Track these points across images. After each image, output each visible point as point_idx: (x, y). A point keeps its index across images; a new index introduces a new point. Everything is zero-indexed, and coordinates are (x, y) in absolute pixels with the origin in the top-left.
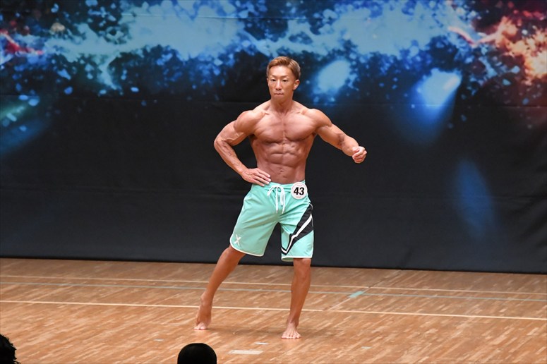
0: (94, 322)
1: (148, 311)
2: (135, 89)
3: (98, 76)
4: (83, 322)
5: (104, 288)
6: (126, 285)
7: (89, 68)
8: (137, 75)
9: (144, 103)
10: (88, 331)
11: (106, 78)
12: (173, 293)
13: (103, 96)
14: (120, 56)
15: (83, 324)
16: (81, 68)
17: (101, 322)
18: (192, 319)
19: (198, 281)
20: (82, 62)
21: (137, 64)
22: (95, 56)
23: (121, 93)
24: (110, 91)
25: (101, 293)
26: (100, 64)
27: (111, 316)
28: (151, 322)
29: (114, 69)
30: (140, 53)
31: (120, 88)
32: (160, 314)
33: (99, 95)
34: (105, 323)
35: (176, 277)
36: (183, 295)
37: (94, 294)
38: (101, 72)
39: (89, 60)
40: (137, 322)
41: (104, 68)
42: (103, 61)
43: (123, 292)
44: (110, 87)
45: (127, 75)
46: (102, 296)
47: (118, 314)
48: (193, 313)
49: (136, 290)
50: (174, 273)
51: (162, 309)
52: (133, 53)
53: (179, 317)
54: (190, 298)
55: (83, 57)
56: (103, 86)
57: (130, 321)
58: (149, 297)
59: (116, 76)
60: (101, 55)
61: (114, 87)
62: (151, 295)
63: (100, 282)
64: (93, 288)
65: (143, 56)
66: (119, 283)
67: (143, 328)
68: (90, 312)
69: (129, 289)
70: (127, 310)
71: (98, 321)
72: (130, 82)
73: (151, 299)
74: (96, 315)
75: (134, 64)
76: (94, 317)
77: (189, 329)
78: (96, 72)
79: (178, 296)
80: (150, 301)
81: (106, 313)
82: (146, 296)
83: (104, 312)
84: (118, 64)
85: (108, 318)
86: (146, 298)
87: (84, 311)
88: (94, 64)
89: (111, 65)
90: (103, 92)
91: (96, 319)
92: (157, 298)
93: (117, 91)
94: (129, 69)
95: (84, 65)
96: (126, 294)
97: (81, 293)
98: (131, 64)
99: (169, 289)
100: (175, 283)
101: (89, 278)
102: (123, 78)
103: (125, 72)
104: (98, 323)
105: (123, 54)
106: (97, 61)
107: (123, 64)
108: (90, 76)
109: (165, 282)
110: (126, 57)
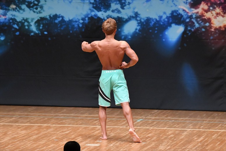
0: (28, 132)
1: (51, 128)
2: (46, 33)
3: (30, 27)
4: (24, 132)
5: (32, 117)
6: (42, 116)
7: (26, 24)
8: (47, 27)
9: (49, 39)
10: (26, 136)
11: (34, 28)
12: (62, 119)
13: (32, 36)
14: (39, 19)
15: (24, 133)
16: (23, 24)
17: (31, 132)
18: (70, 131)
19: (72, 115)
20: (23, 21)
22: (29, 18)
23: (40, 35)
24: (35, 34)
26: (31, 22)
27: (36, 130)
28: (52, 132)
29: (37, 24)
30: (48, 17)
31: (40, 32)
32: (56, 129)
33: (30, 35)
34: (33, 132)
35: (63, 113)
36: (66, 121)
37: (28, 120)
38: (31, 25)
39: (26, 20)
40: (47, 132)
41: (32, 24)
42: (32, 20)
43: (40, 119)
44: (35, 32)
45: (42, 27)
46: (32, 121)
47: (38, 129)
48: (70, 128)
49: (46, 119)
50: (63, 111)
51: (57, 127)
52: (45, 17)
53: (64, 130)
54: (69, 122)
55: (23, 19)
56: (32, 32)
57: (44, 132)
58: (52, 122)
59: (38, 28)
60: (32, 18)
61: (37, 32)
62: (53, 121)
63: (31, 115)
64: (28, 117)
65: (49, 19)
66: (39, 116)
67: (49, 135)
68: (26, 128)
69: (43, 118)
70: (43, 127)
71: (30, 132)
72: (44, 30)
73: (53, 122)
74: (29, 129)
75: (46, 22)
76: (28, 130)
77: (69, 135)
78: (29, 25)
79: (64, 121)
80: (52, 123)
81: (34, 128)
82: (51, 121)
83: (33, 128)
84: (38, 22)
85: (34, 131)
86: (50, 122)
87: (24, 127)
88: (28, 22)
89: (36, 22)
90: (32, 34)
91: (29, 131)
92: (55, 122)
93: (38, 34)
94: (43, 24)
95: (24, 23)
96: (42, 120)
97: (23, 120)
98: (44, 22)
99: (60, 118)
100: (62, 116)
101: (26, 114)
102: (41, 28)
103: (42, 25)
104: (30, 133)
106: (30, 21)
107: (41, 22)
108: (27, 27)
109: (59, 115)
110: (42, 19)
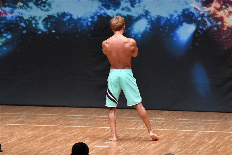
1: (59, 128)
2: (54, 31)
3: (38, 26)
4: (31, 133)
5: (39, 118)
6: (49, 117)
7: (33, 22)
8: (55, 25)
9: (57, 37)
10: (34, 137)
11: (41, 26)
12: (70, 120)
13: (39, 34)
14: (47, 17)
15: (31, 134)
16: (30, 22)
17: (38, 133)
18: (78, 132)
19: (81, 115)
20: (31, 19)
21: (55, 20)
22: (36, 16)
23: (48, 33)
24: (43, 32)
25: (39, 120)
27: (43, 130)
28: (60, 133)
29: (44, 22)
30: (56, 15)
31: (47, 31)
32: (64, 130)
33: (38, 34)
34: (40, 133)
35: (71, 113)
36: (74, 121)
37: (35, 121)
38: (39, 24)
39: (34, 18)
40: (54, 133)
41: (40, 22)
42: (40, 19)
43: (48, 120)
44: (43, 30)
46: (39, 122)
47: (45, 130)
48: (78, 129)
49: (54, 119)
50: (71, 112)
51: (65, 128)
52: (53, 15)
53: (72, 131)
54: (77, 123)
55: (31, 17)
56: (40, 30)
57: (51, 133)
59: (46, 25)
60: (39, 16)
61: (45, 30)
62: (60, 121)
63: (38, 116)
64: (35, 118)
65: (57, 17)
66: (46, 116)
67: (56, 136)
68: (34, 129)
69: (51, 119)
70: (50, 128)
72: (52, 28)
73: (60, 123)
75: (53, 20)
76: (35, 131)
77: (77, 136)
78: (37, 24)
79: (72, 122)
80: (60, 124)
81: (41, 129)
82: (58, 122)
83: (40, 129)
85: (41, 131)
87: (31, 128)
88: (36, 20)
89: (43, 21)
90: (40, 32)
91: (36, 132)
92: (63, 123)
93: (46, 32)
94: (51, 22)
95: (31, 21)
96: (49, 121)
97: (30, 121)
98: (52, 20)
99: (68, 119)
100: (70, 116)
101: (33, 114)
102: (49, 26)
103: (49, 24)
104: (37, 134)
105: (49, 16)
106: (37, 19)
107: (49, 20)
108: (34, 26)
109: (67, 116)
110: (50, 17)
